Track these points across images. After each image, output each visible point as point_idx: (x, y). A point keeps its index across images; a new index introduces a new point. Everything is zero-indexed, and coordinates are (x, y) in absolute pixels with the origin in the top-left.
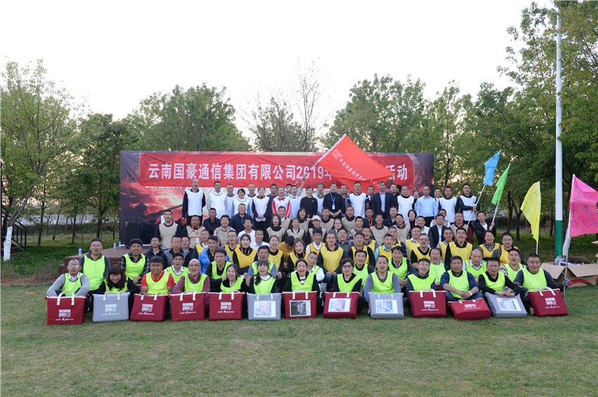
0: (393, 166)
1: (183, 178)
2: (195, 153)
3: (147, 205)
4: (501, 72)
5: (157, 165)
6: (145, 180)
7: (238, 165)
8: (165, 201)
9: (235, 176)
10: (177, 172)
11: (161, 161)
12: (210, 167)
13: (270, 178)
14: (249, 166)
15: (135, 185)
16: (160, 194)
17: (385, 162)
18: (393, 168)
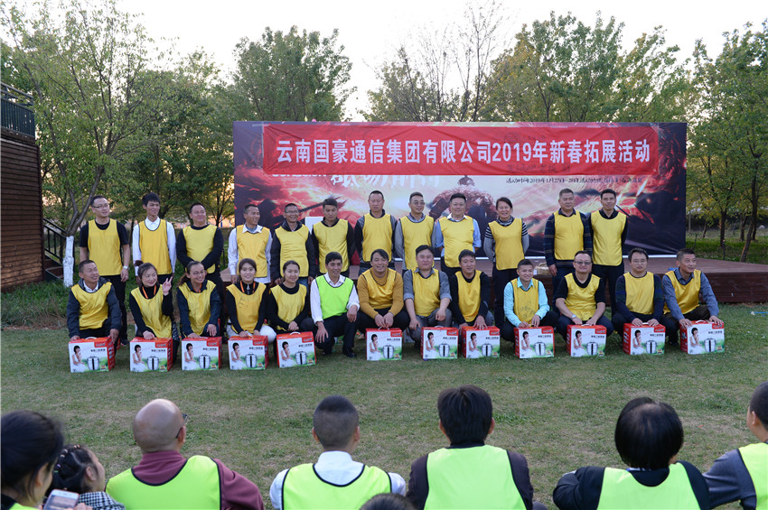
0: (630, 142)
1: (327, 161)
3: (275, 201)
5: (288, 142)
6: (272, 165)
7: (407, 142)
8: (302, 196)
9: (403, 158)
10: (318, 153)
11: (295, 137)
13: (454, 160)
14: (424, 144)
15: (258, 173)
16: (295, 186)
17: (618, 135)
18: (630, 145)
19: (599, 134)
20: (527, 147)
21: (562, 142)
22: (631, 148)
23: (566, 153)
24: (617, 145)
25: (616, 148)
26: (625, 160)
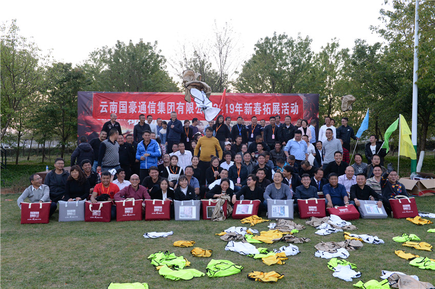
0: (288, 104)
1: (126, 112)
2: (135, 93)
3: (97, 133)
4: (372, 30)
5: (106, 103)
6: (97, 114)
7: (168, 103)
9: (166, 111)
10: (122, 108)
11: (109, 100)
12: (147, 104)
13: (193, 113)
14: (177, 104)
15: (90, 118)
17: (281, 100)
18: (288, 105)
19: (271, 100)
20: (232, 106)
21: (251, 104)
22: (288, 107)
23: (253, 109)
24: (281, 105)
25: (280, 107)
26: (285, 113)
